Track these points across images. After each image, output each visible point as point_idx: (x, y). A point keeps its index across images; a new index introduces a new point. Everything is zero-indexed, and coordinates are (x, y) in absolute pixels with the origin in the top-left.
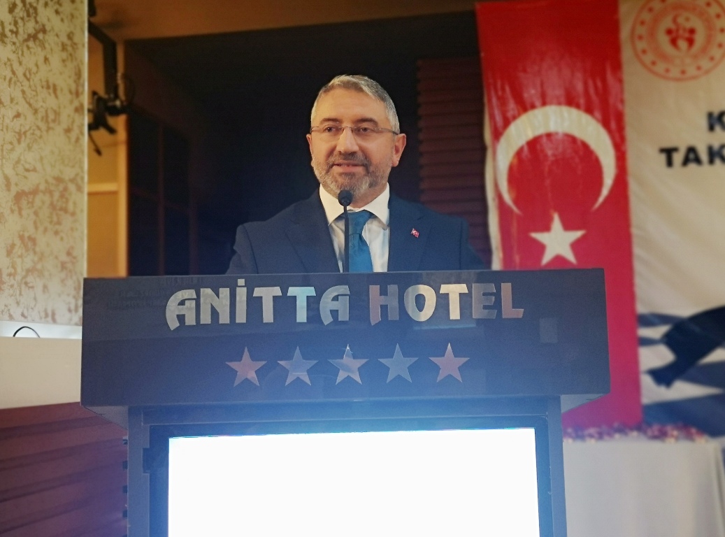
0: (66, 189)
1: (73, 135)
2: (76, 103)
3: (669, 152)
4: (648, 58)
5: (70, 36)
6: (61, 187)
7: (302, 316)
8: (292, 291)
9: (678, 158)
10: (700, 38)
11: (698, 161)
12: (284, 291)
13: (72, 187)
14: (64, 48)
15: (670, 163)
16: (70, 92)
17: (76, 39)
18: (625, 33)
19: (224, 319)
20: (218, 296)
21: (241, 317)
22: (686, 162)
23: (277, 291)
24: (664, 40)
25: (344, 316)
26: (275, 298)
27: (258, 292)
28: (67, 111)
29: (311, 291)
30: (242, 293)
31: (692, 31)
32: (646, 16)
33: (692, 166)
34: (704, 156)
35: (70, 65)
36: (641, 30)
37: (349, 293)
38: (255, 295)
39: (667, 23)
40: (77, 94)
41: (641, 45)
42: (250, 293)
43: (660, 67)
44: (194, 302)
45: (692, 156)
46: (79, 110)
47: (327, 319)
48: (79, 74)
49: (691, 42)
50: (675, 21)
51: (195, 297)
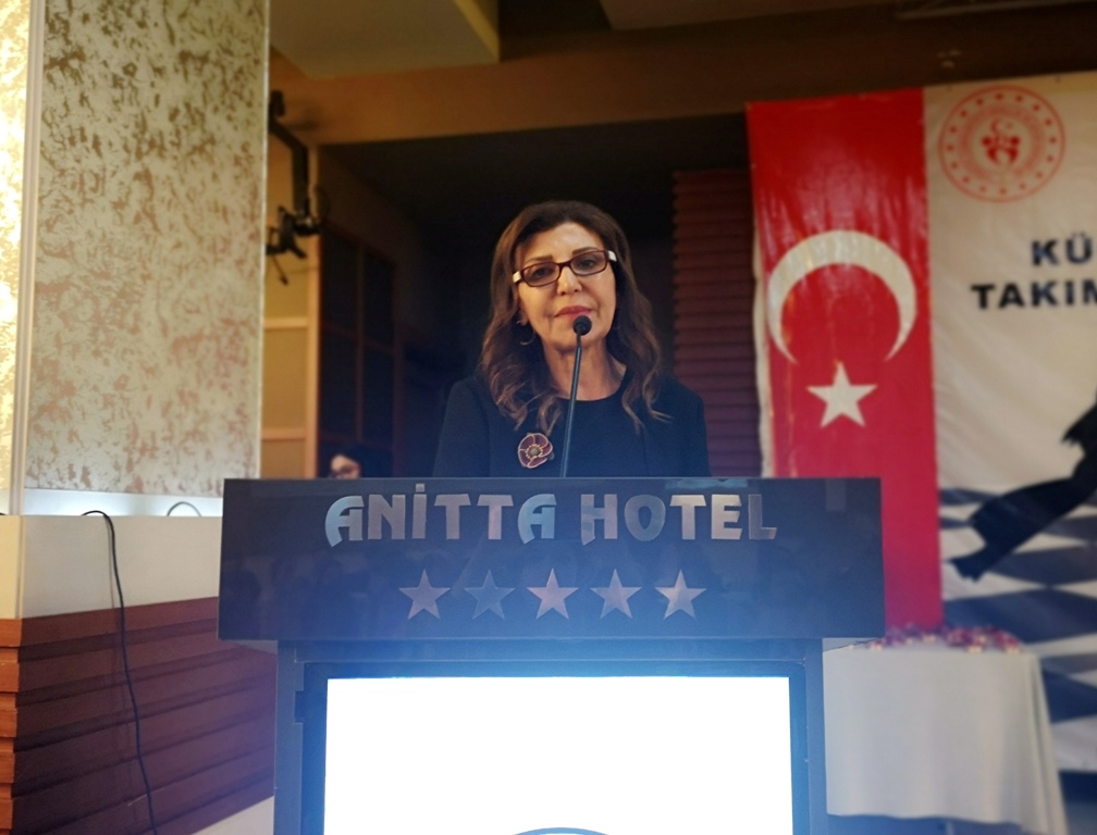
0: (236, 333)
1: (247, 268)
2: (251, 229)
3: (983, 290)
4: (959, 174)
5: (245, 148)
6: (230, 331)
7: (495, 531)
8: (483, 500)
9: (994, 297)
10: (1024, 150)
11: (1019, 301)
12: (474, 499)
13: (244, 331)
14: (237, 161)
15: (983, 303)
16: (244, 215)
17: (252, 151)
18: (931, 141)
19: (398, 533)
20: (391, 505)
21: (419, 532)
22: (1004, 302)
23: (465, 499)
24: (980, 152)
25: (548, 533)
26: (462, 508)
27: (440, 500)
28: (241, 237)
29: (508, 500)
30: (420, 500)
31: (1015, 141)
32: (958, 121)
33: (1012, 308)
34: (1027, 296)
35: (245, 182)
36: (951, 139)
37: (555, 504)
38: (437, 504)
39: (984, 130)
40: (253, 217)
41: (950, 157)
42: (431, 500)
43: (974, 185)
44: (361, 511)
45: (1011, 295)
46: (254, 237)
47: (526, 536)
48: (255, 194)
49: (1013, 154)
50: (993, 127)
51: (362, 505)
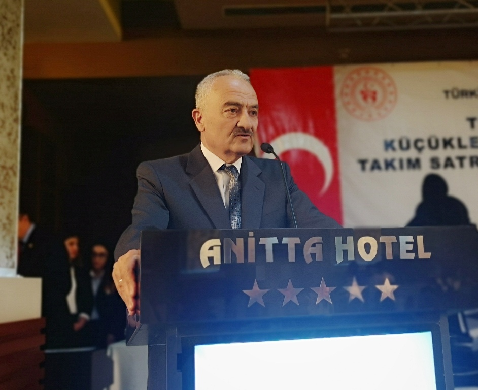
0: (7, 174)
1: (13, 137)
2: (14, 116)
3: (363, 163)
4: (351, 107)
5: (12, 71)
6: (4, 172)
7: (292, 257)
8: (285, 240)
9: (368, 166)
10: (379, 97)
11: (379, 168)
12: (280, 240)
13: (11, 173)
14: (8, 78)
15: (363, 168)
16: (11, 108)
17: (16, 73)
18: (337, 91)
19: (240, 260)
20: (236, 244)
21: (252, 258)
22: (373, 168)
23: (275, 240)
24: (359, 97)
25: (319, 257)
26: (274, 245)
27: (262, 241)
28: (9, 121)
29: (297, 240)
30: (252, 241)
31: (375, 93)
32: (349, 83)
33: (376, 172)
34: (382, 165)
35: (12, 91)
36: (347, 91)
37: (322, 242)
38: (261, 243)
39: (361, 87)
40: (15, 110)
41: (346, 99)
42: (257, 241)
43: (358, 113)
44: (219, 248)
45: (376, 165)
46: (16, 120)
47: (309, 260)
48: (16, 97)
49: (374, 99)
50: (365, 86)
51: (220, 244)
